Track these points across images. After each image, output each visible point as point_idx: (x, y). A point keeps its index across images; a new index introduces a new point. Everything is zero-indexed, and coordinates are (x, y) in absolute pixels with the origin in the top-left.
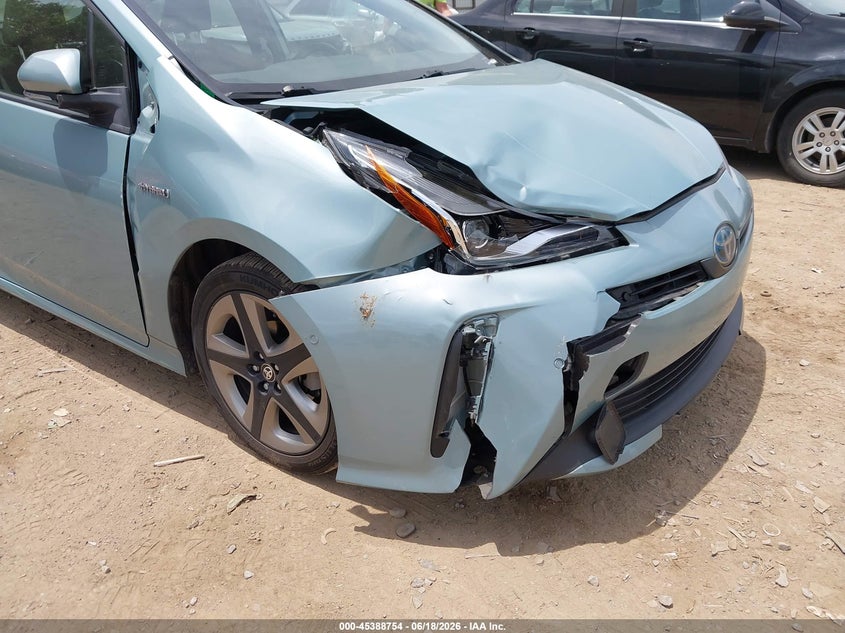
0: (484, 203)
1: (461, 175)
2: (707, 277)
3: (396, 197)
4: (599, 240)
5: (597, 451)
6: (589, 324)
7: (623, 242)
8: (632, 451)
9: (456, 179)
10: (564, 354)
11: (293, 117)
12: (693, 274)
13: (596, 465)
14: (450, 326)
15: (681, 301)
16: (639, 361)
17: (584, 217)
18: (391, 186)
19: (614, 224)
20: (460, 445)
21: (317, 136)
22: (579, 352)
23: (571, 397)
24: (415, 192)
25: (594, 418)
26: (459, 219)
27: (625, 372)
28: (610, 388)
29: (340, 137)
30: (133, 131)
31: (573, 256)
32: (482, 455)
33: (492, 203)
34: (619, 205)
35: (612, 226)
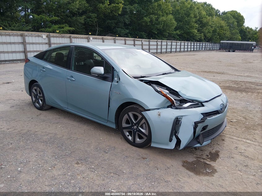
0: (179, 97)
1: (175, 92)
2: (219, 113)
3: (165, 96)
4: (199, 105)
5: (199, 143)
6: (198, 119)
7: (203, 106)
8: (205, 143)
9: (174, 93)
10: (194, 124)
11: (144, 81)
12: (216, 112)
13: (198, 145)
14: (174, 118)
15: (214, 117)
16: (207, 126)
17: (197, 101)
18: (164, 94)
19: (202, 102)
20: (174, 141)
21: (150, 85)
22: (196, 124)
23: (195, 132)
24: (167, 95)
25: (199, 136)
26: (175, 100)
27: (204, 128)
28: (201, 131)
29: (154, 85)
30: (112, 82)
31: (194, 107)
32: (179, 142)
33: (181, 98)
34: (202, 99)
35: (201, 103)
